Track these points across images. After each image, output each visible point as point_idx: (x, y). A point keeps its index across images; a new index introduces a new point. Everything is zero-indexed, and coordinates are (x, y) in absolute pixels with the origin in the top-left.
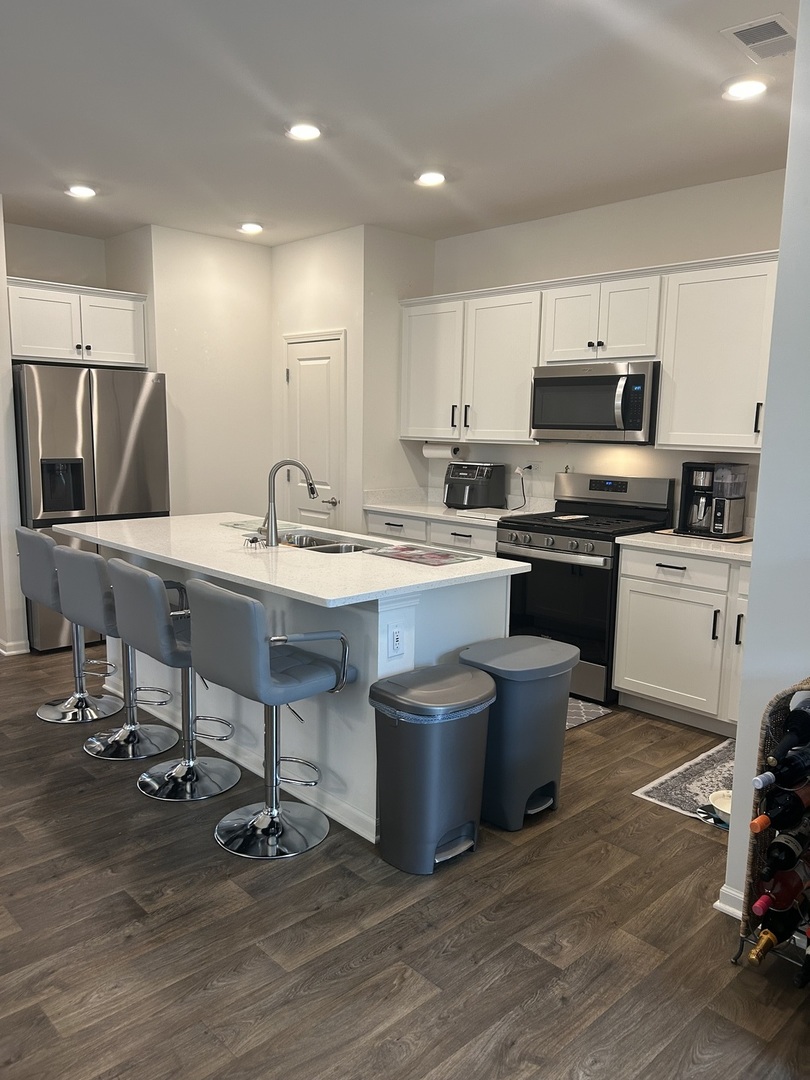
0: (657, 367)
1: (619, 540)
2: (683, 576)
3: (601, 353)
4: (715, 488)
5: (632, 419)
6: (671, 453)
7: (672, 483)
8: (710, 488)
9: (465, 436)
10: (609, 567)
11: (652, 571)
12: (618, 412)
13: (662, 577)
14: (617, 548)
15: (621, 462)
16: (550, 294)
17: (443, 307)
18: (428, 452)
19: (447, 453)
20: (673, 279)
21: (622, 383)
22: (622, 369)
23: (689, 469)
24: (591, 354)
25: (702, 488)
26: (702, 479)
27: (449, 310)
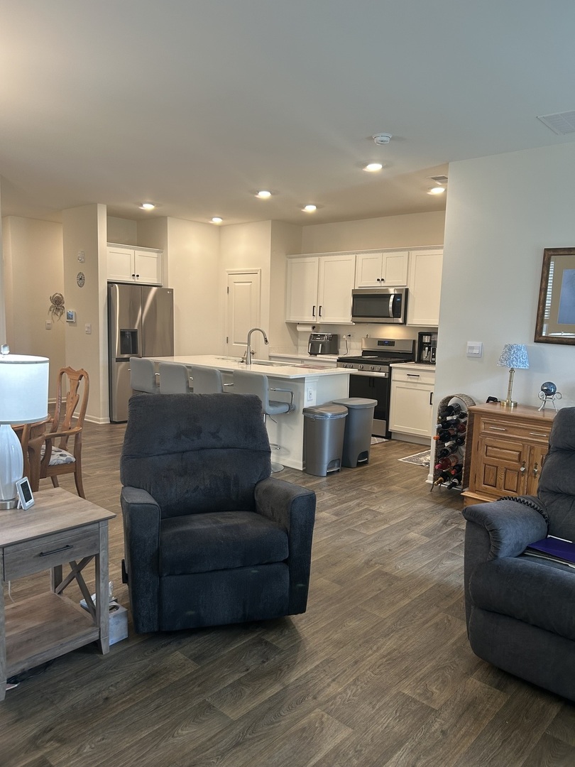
0: (407, 290)
1: (391, 365)
2: (418, 379)
3: (383, 284)
4: (432, 343)
5: (396, 312)
6: (413, 328)
7: (414, 341)
8: (430, 343)
9: (319, 321)
10: (387, 377)
11: (405, 378)
12: (391, 310)
13: (409, 380)
14: (391, 368)
15: (391, 332)
16: (360, 257)
17: (308, 259)
18: (299, 329)
19: (310, 329)
20: (414, 253)
21: (392, 297)
22: (392, 291)
23: (421, 335)
24: (378, 284)
25: (427, 343)
26: (426, 339)
27: (312, 262)
